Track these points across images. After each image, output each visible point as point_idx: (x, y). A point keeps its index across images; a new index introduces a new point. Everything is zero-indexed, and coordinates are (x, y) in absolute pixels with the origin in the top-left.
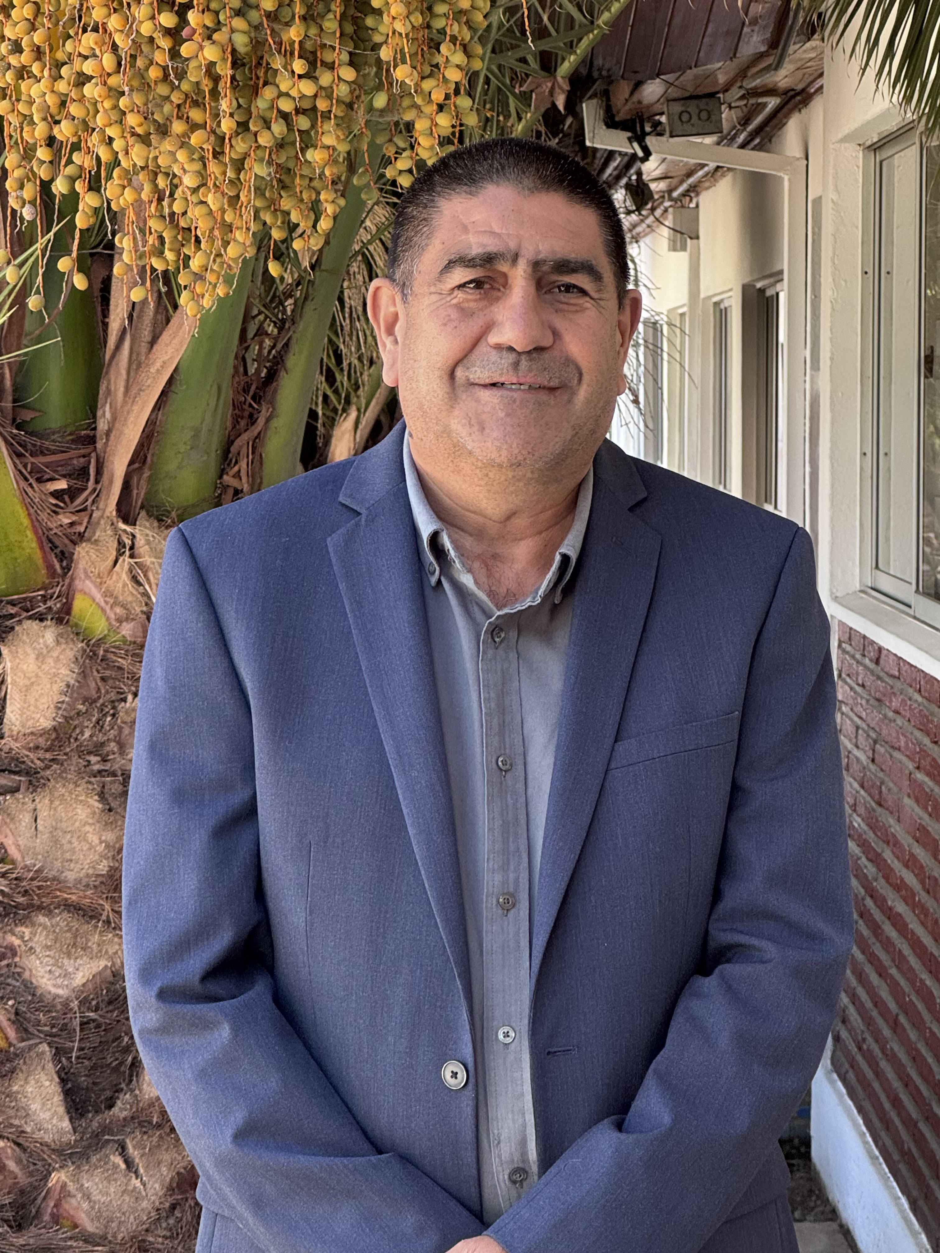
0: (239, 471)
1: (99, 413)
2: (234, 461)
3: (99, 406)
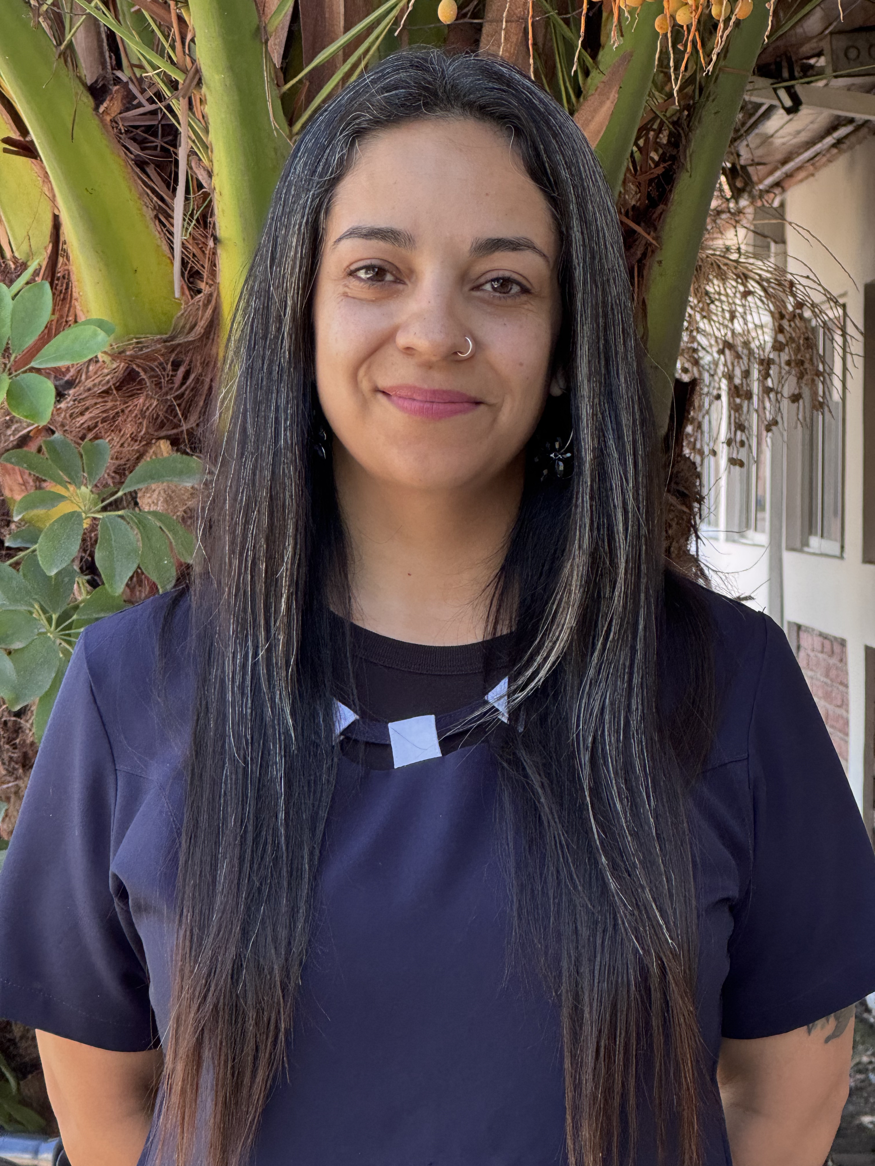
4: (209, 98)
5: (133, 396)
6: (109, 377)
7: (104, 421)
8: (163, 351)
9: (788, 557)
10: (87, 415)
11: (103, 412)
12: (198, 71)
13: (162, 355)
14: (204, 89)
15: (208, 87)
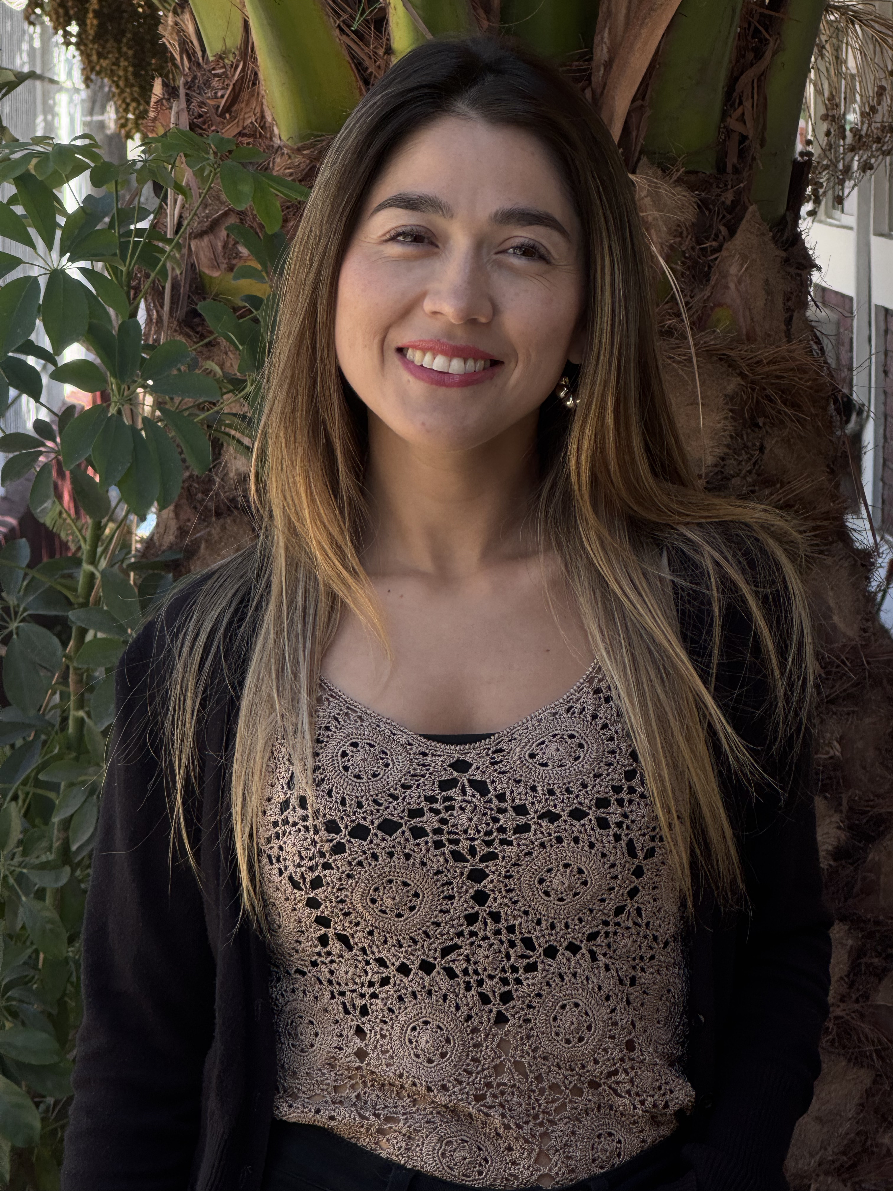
0: (743, 114)
1: (597, 39)
2: (737, 101)
3: (597, 31)
9: (876, 242)
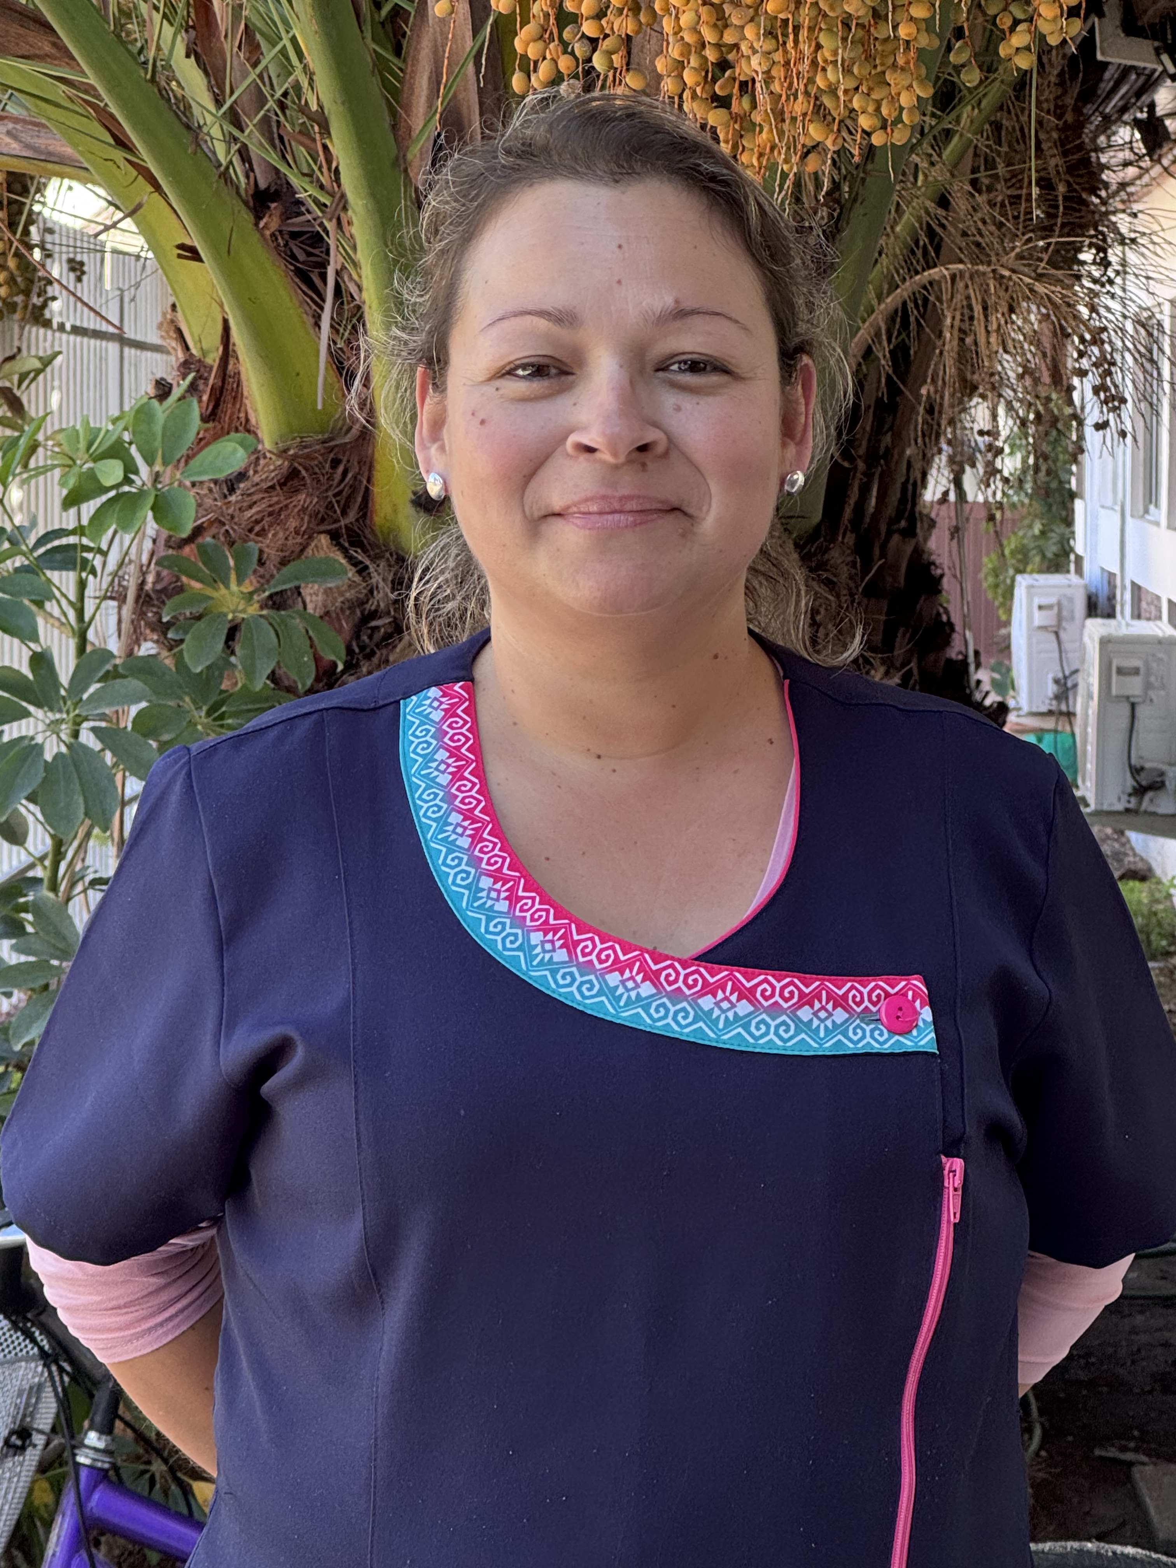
4: (355, 220)
5: (297, 491)
6: (273, 474)
7: (270, 514)
8: (322, 451)
10: (254, 510)
11: (270, 506)
12: (343, 196)
13: (322, 455)
14: (350, 213)
15: (354, 211)
